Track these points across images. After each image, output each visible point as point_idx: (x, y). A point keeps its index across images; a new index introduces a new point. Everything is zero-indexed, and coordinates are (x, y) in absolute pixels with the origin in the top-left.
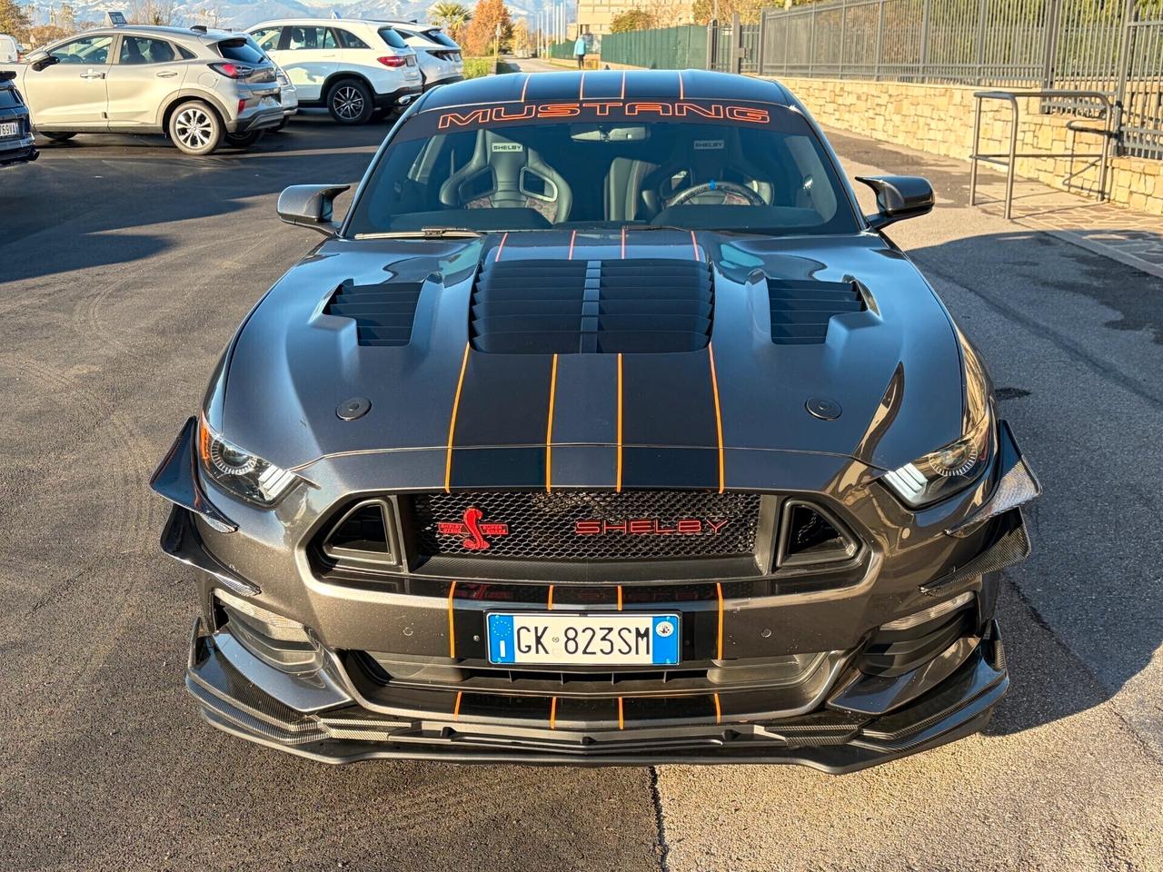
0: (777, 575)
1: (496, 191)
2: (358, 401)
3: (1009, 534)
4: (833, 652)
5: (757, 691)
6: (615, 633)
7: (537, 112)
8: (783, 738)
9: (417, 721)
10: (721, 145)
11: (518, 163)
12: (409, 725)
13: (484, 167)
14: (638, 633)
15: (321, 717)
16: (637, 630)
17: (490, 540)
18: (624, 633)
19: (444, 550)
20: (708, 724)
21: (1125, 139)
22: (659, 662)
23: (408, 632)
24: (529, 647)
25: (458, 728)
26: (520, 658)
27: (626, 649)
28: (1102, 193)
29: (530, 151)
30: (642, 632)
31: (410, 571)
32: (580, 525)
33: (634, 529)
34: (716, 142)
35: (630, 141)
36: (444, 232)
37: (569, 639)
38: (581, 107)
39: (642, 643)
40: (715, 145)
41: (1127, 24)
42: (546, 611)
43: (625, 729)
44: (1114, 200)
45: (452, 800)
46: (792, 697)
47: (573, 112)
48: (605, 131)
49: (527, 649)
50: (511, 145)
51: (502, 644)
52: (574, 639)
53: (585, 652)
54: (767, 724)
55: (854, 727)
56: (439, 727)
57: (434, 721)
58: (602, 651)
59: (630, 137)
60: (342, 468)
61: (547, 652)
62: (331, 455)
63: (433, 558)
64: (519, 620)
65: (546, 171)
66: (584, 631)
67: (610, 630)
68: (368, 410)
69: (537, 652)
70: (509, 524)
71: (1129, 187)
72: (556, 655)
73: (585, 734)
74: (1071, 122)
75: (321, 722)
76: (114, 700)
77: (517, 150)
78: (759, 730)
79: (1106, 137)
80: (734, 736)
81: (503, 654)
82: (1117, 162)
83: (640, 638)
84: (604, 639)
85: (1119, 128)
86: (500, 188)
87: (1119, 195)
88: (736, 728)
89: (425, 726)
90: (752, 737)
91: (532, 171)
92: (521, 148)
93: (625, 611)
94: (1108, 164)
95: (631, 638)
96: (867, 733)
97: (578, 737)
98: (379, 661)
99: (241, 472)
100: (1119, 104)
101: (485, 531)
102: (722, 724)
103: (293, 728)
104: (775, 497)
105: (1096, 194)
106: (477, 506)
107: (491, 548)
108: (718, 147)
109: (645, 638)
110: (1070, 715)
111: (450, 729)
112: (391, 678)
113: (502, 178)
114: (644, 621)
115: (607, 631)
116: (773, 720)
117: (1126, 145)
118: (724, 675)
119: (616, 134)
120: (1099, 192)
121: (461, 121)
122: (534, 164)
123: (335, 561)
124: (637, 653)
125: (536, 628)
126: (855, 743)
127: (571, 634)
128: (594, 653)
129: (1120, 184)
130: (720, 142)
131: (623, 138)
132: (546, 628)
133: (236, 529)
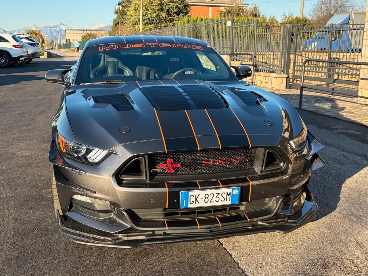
0: (263, 174)
1: (108, 74)
2: (126, 127)
3: (316, 159)
4: (278, 197)
5: (257, 211)
6: (220, 194)
7: (132, 46)
8: (268, 224)
9: (154, 231)
10: (178, 59)
11: (115, 65)
12: (151, 233)
13: (104, 67)
14: (227, 194)
15: (120, 234)
16: (227, 193)
17: (174, 169)
18: (223, 194)
19: (159, 174)
20: (246, 222)
21: (258, 67)
22: (233, 203)
23: (152, 201)
24: (193, 202)
25: (168, 232)
26: (190, 206)
27: (223, 200)
28: (253, 82)
29: (119, 61)
30: (229, 194)
31: (150, 181)
32: (204, 162)
33: (220, 162)
34: (176, 58)
35: (161, 55)
36: (112, 82)
37: (206, 198)
38: (145, 45)
39: (228, 197)
40: (177, 59)
41: (256, 34)
42: (199, 189)
43: (221, 226)
44: (256, 84)
45: (162, 258)
46: (268, 212)
47: (143, 46)
48: (153, 52)
49: (192, 202)
50: (113, 59)
51: (185, 201)
52: (207, 198)
53: (211, 202)
54: (262, 221)
55: (286, 219)
56: (162, 232)
57: (159, 231)
58: (216, 201)
59: (161, 54)
60: (127, 148)
61: (199, 203)
62: (123, 144)
63: (156, 177)
64: (191, 193)
65: (124, 67)
66: (211, 195)
67: (219, 194)
68: (130, 130)
69: (196, 203)
70: (182, 163)
71: (261, 80)
72: (202, 204)
73: (210, 229)
74: (241, 63)
75: (120, 236)
76: (24, 242)
77: (115, 61)
78: (260, 223)
79: (253, 66)
80: (253, 225)
81: (185, 205)
82: (256, 73)
83: (228, 196)
84: (217, 197)
85: (256, 64)
86: (109, 73)
87: (258, 83)
88: (253, 223)
89: (156, 233)
90: (258, 225)
91: (120, 68)
92: (116, 60)
93: (223, 187)
94: (254, 74)
95: (225, 196)
96: (289, 221)
97: (208, 230)
98: (137, 213)
99: (80, 155)
100: (255, 57)
101: (173, 166)
102: (250, 222)
103: (109, 239)
104: (264, 149)
105: (251, 83)
106: (171, 158)
107: (175, 172)
108: (177, 60)
109: (229, 196)
110: (329, 214)
111: (165, 232)
112: (141, 219)
113: (110, 70)
114: (229, 190)
115: (218, 194)
116: (264, 219)
117: (258, 68)
118: (246, 208)
119: (155, 53)
120: (252, 82)
121: (107, 49)
122: (120, 65)
123: (123, 180)
124: (227, 201)
125: (196, 195)
126: (287, 224)
127: (207, 196)
128: (213, 202)
129: (258, 80)
130: (178, 58)
131: (159, 54)
132: (199, 195)
133: (86, 173)
